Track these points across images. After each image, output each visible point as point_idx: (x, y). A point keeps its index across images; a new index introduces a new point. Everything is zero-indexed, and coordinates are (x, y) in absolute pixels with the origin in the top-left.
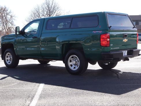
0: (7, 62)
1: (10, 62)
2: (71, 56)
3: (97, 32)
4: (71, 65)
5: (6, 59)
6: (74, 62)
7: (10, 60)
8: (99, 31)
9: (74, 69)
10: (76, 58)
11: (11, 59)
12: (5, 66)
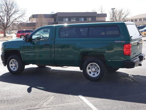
0: (12, 69)
1: (15, 68)
2: (90, 64)
3: (119, 41)
4: (90, 72)
5: (10, 65)
6: (94, 70)
7: (15, 67)
8: (122, 41)
9: (93, 76)
10: (96, 65)
11: (16, 65)
12: (8, 71)
